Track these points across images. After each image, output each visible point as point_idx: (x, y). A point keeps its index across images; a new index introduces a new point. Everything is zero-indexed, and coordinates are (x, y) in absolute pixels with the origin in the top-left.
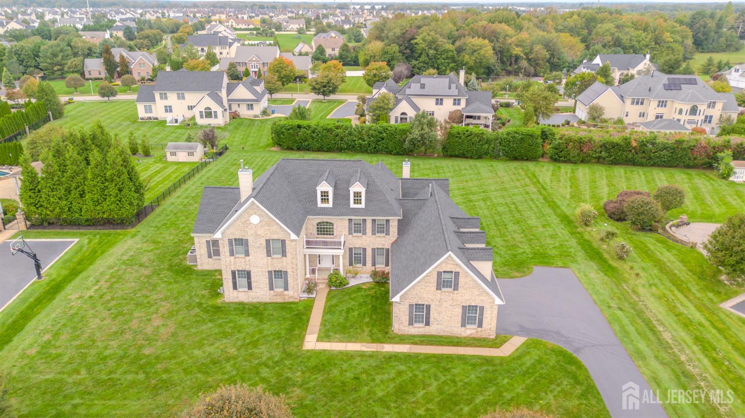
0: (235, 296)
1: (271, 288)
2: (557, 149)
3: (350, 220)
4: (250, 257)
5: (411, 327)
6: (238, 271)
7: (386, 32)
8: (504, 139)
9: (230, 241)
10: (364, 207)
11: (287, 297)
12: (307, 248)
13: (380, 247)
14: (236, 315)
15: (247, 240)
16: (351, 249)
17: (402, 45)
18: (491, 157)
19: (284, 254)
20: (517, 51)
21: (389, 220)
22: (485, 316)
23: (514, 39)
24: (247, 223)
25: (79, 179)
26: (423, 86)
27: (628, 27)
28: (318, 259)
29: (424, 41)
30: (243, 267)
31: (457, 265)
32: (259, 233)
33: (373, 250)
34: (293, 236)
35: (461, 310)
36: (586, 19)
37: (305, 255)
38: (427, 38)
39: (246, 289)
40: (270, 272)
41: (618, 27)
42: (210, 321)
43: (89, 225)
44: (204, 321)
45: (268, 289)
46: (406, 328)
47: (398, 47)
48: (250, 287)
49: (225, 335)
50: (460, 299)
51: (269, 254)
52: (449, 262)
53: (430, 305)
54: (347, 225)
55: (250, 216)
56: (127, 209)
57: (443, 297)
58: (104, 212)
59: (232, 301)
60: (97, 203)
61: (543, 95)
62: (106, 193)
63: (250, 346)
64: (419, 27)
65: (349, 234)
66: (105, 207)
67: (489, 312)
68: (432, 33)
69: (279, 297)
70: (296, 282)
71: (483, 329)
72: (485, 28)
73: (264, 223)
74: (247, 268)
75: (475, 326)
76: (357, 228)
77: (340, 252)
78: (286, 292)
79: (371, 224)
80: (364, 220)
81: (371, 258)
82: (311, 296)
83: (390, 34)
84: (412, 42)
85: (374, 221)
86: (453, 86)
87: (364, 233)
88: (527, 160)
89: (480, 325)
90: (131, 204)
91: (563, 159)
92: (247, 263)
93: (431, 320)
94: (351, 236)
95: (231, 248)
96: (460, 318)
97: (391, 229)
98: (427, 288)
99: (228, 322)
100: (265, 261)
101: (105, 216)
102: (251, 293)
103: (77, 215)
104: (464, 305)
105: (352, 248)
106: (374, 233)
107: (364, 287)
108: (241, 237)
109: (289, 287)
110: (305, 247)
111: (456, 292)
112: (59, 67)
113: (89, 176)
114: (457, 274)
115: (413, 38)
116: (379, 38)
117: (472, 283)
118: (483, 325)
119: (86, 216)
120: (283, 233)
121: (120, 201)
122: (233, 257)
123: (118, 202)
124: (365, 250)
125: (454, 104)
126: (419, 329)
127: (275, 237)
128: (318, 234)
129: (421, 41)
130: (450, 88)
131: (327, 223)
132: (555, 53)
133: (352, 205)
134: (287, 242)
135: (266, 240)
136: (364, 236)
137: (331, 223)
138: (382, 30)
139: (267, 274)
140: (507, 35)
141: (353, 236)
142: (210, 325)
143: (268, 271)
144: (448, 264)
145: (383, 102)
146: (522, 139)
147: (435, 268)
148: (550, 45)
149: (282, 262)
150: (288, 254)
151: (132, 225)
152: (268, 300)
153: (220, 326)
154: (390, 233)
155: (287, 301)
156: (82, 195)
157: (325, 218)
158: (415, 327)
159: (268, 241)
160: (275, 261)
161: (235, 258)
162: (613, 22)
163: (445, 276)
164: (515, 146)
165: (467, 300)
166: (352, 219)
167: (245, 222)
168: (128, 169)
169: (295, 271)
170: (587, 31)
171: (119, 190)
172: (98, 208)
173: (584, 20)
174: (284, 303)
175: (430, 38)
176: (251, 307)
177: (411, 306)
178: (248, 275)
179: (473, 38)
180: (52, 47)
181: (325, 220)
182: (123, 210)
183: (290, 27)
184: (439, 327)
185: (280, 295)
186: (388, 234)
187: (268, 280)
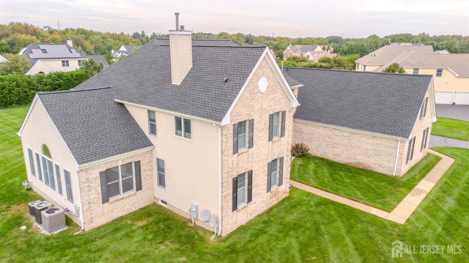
0: (234, 220)
1: (269, 189)
4: (254, 148)
5: (406, 165)
6: (240, 175)
9: (235, 128)
11: (280, 195)
15: (253, 120)
19: (283, 133)
22: (428, 136)
24: (255, 92)
26: (44, 51)
32: (264, 106)
35: (423, 135)
39: (246, 203)
45: (266, 191)
46: (404, 168)
48: (250, 198)
53: (415, 137)
55: (258, 80)
57: (420, 126)
59: (230, 232)
69: (274, 199)
74: (249, 167)
78: (280, 188)
89: (425, 146)
92: (250, 159)
93: (414, 152)
95: (236, 139)
96: (421, 144)
100: (267, 148)
102: (250, 206)
104: (424, 129)
111: (424, 118)
114: (427, 99)
117: (429, 107)
122: (236, 155)
127: (278, 109)
130: (71, 52)
134: (287, 114)
135: (270, 116)
139: (267, 168)
143: (268, 164)
149: (280, 145)
150: (286, 132)
155: (280, 200)
160: (274, 145)
161: (239, 155)
167: (252, 90)
178: (250, 178)
184: (414, 157)
185: (275, 195)
187: (266, 177)
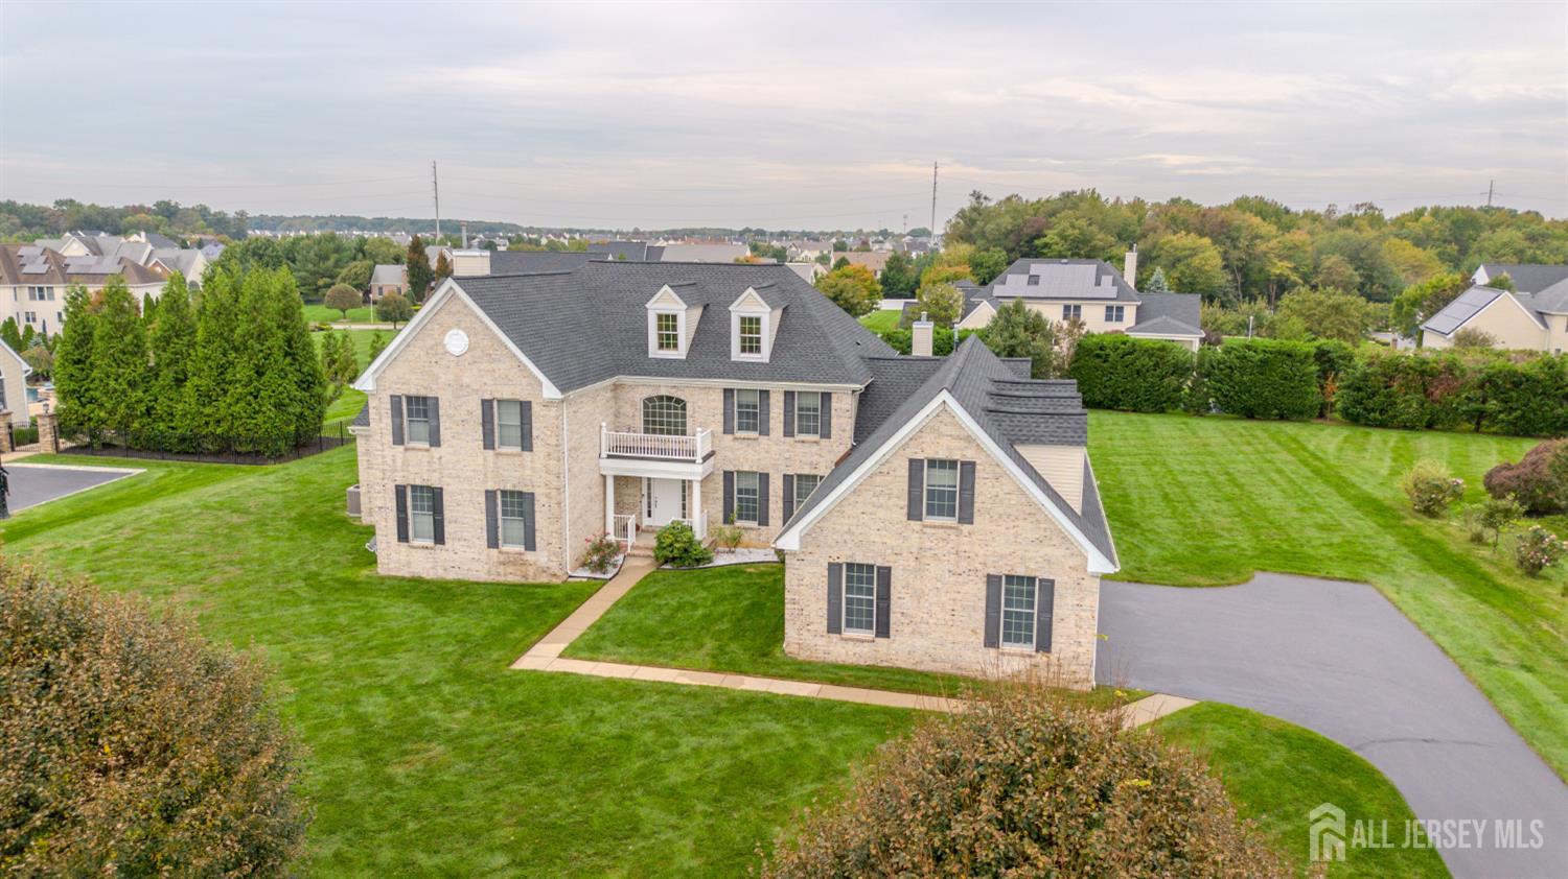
0: (403, 558)
1: (493, 542)
2: (1359, 389)
3: (728, 393)
4: (444, 449)
5: (835, 637)
6: (414, 488)
7: (980, 224)
8: (1219, 363)
9: (396, 401)
10: (767, 361)
11: (531, 571)
12: (609, 457)
13: (806, 471)
14: (386, 597)
15: (437, 399)
16: (728, 476)
17: (1013, 250)
18: (1186, 410)
19: (526, 443)
20: (1280, 268)
21: (829, 394)
22: (1058, 611)
23: (1273, 243)
24: (438, 351)
25: (179, 344)
26: (1034, 280)
27: (1558, 238)
28: (645, 500)
29: (1064, 238)
30: (425, 477)
31: (969, 439)
32: (466, 380)
33: (788, 479)
34: (550, 391)
35: (983, 587)
36: (1454, 223)
37: (604, 477)
38: (1070, 232)
39: (430, 543)
40: (490, 495)
41: (1532, 238)
42: (313, 602)
43: (187, 453)
44: (298, 601)
45: (484, 542)
46: (820, 642)
47: (1004, 253)
48: (439, 538)
49: (326, 630)
50: (982, 552)
51: (489, 443)
52: (944, 429)
53: (889, 569)
54: (721, 405)
55: (444, 333)
56: (270, 418)
57: (928, 544)
58: (218, 421)
59: (393, 573)
60: (206, 398)
61: (1331, 302)
62: (228, 377)
63: (374, 653)
64: (1053, 214)
65: (725, 432)
66: (222, 412)
67: (1071, 601)
68: (1082, 223)
69: (510, 569)
70: (557, 526)
71: (1053, 657)
72: (1204, 216)
73: (479, 353)
74: (436, 484)
75: (1030, 649)
76: (747, 416)
77: (695, 472)
78: (530, 556)
79: (782, 405)
80: (765, 394)
81: (781, 504)
82: (598, 575)
83: (991, 226)
84: (1037, 242)
85: (789, 395)
86: (1107, 280)
87: (765, 432)
88: (1282, 417)
89: (1045, 645)
90: (279, 406)
91: (1377, 415)
92: (436, 466)
93: (894, 618)
94: (729, 437)
95: (397, 420)
96: (979, 619)
97: (834, 421)
98: (881, 514)
99: (356, 608)
100: (480, 461)
101: (219, 431)
102: (442, 554)
103: (162, 426)
104: (993, 572)
105: (732, 473)
106: (788, 433)
107: (749, 570)
108: (422, 393)
109: (538, 540)
110: (604, 455)
111: (966, 528)
112: (327, 280)
113: (200, 336)
114: (969, 468)
115: (1039, 235)
116: (966, 238)
117: (1014, 500)
118: (1055, 647)
119: (183, 427)
120: (525, 381)
121: (256, 397)
122: (401, 448)
123: (250, 398)
124: (764, 478)
125: (1108, 318)
126: (856, 647)
127: (506, 393)
128: (646, 431)
129: (1056, 239)
130: (1098, 283)
131: (669, 399)
132: (1375, 274)
133: (737, 355)
134: (536, 409)
135: (484, 402)
136: (763, 439)
137: (679, 401)
138: (973, 222)
139: (482, 499)
140: (1257, 237)
141: (736, 439)
142: (306, 608)
143: (487, 492)
144: (941, 435)
145: (937, 304)
146: (1264, 362)
147: (905, 446)
148: (1362, 256)
149: (522, 466)
150: (537, 444)
151: (278, 457)
152: (483, 577)
153: (329, 613)
154: (833, 432)
155: (531, 581)
156: (180, 382)
157: (664, 386)
158: (846, 640)
159: (487, 405)
160: (503, 461)
161: (406, 450)
162: (1519, 228)
163: (933, 479)
164: (1245, 378)
165: (1002, 556)
166: (732, 390)
167: (431, 348)
168: (290, 332)
169: (554, 492)
170: (1456, 248)
171: (257, 372)
172: (207, 410)
173: (1448, 222)
174: (522, 585)
175: (1077, 232)
176: (434, 588)
177: (834, 569)
178: (434, 499)
179: (1175, 233)
180: (320, 242)
181: (664, 392)
182: (260, 418)
183: (803, 255)
184: (919, 642)
185: (514, 564)
186: (827, 435)
187: (484, 517)
